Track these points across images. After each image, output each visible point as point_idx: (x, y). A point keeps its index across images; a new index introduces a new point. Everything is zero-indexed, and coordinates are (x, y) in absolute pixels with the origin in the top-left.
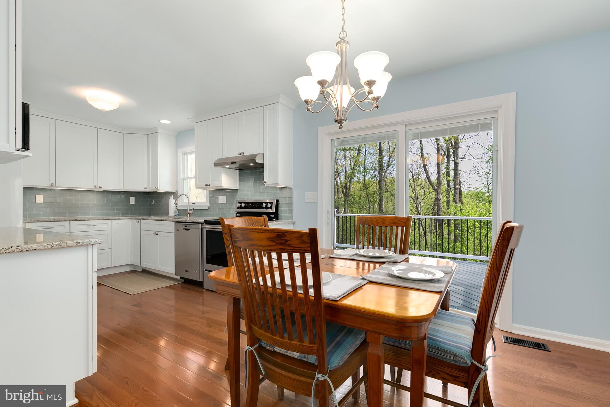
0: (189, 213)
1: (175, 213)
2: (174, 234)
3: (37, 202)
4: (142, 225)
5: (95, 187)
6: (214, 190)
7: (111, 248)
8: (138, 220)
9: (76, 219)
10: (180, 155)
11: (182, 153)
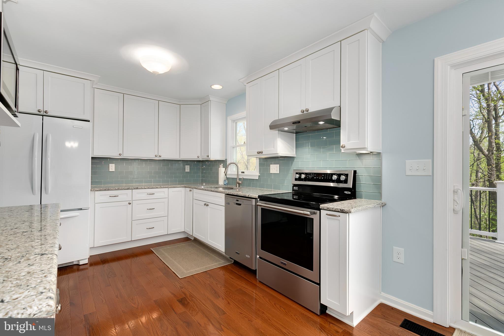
0: (238, 183)
1: (225, 182)
2: (224, 207)
3: (110, 171)
4: (195, 194)
5: (156, 156)
6: (265, 158)
7: (167, 215)
8: (190, 189)
9: (137, 188)
10: (229, 122)
11: (231, 120)
